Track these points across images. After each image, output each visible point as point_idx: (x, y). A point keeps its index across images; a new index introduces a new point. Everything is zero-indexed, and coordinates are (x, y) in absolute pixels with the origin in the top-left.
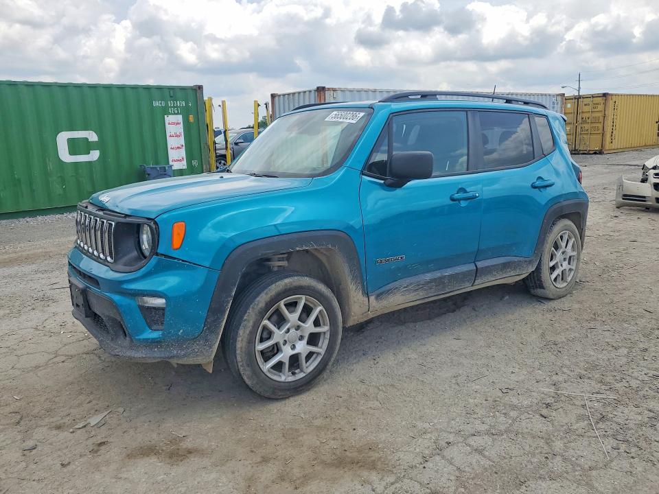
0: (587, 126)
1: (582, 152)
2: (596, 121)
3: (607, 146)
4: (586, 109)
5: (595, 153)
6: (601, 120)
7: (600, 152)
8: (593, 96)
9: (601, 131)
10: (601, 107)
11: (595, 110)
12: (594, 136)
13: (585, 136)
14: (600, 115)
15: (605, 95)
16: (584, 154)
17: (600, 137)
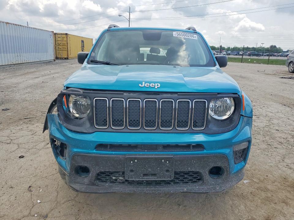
0: (60, 47)
1: (60, 58)
2: (64, 45)
3: (69, 56)
4: (59, 39)
5: (65, 59)
6: (66, 45)
7: (67, 59)
8: (61, 34)
9: (66, 49)
10: (65, 39)
11: (64, 40)
12: (64, 51)
13: (60, 51)
14: (65, 42)
15: (66, 34)
16: (60, 59)
17: (66, 52)
